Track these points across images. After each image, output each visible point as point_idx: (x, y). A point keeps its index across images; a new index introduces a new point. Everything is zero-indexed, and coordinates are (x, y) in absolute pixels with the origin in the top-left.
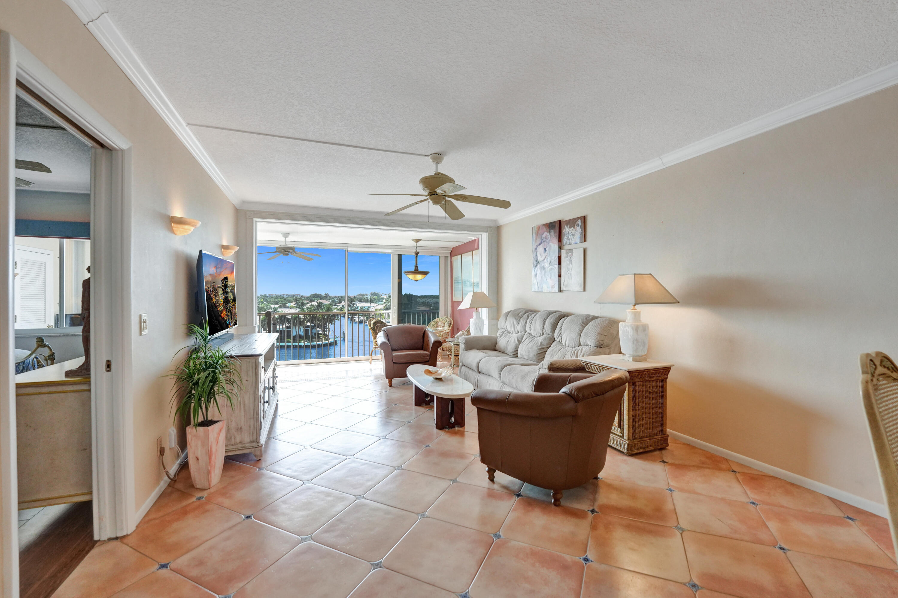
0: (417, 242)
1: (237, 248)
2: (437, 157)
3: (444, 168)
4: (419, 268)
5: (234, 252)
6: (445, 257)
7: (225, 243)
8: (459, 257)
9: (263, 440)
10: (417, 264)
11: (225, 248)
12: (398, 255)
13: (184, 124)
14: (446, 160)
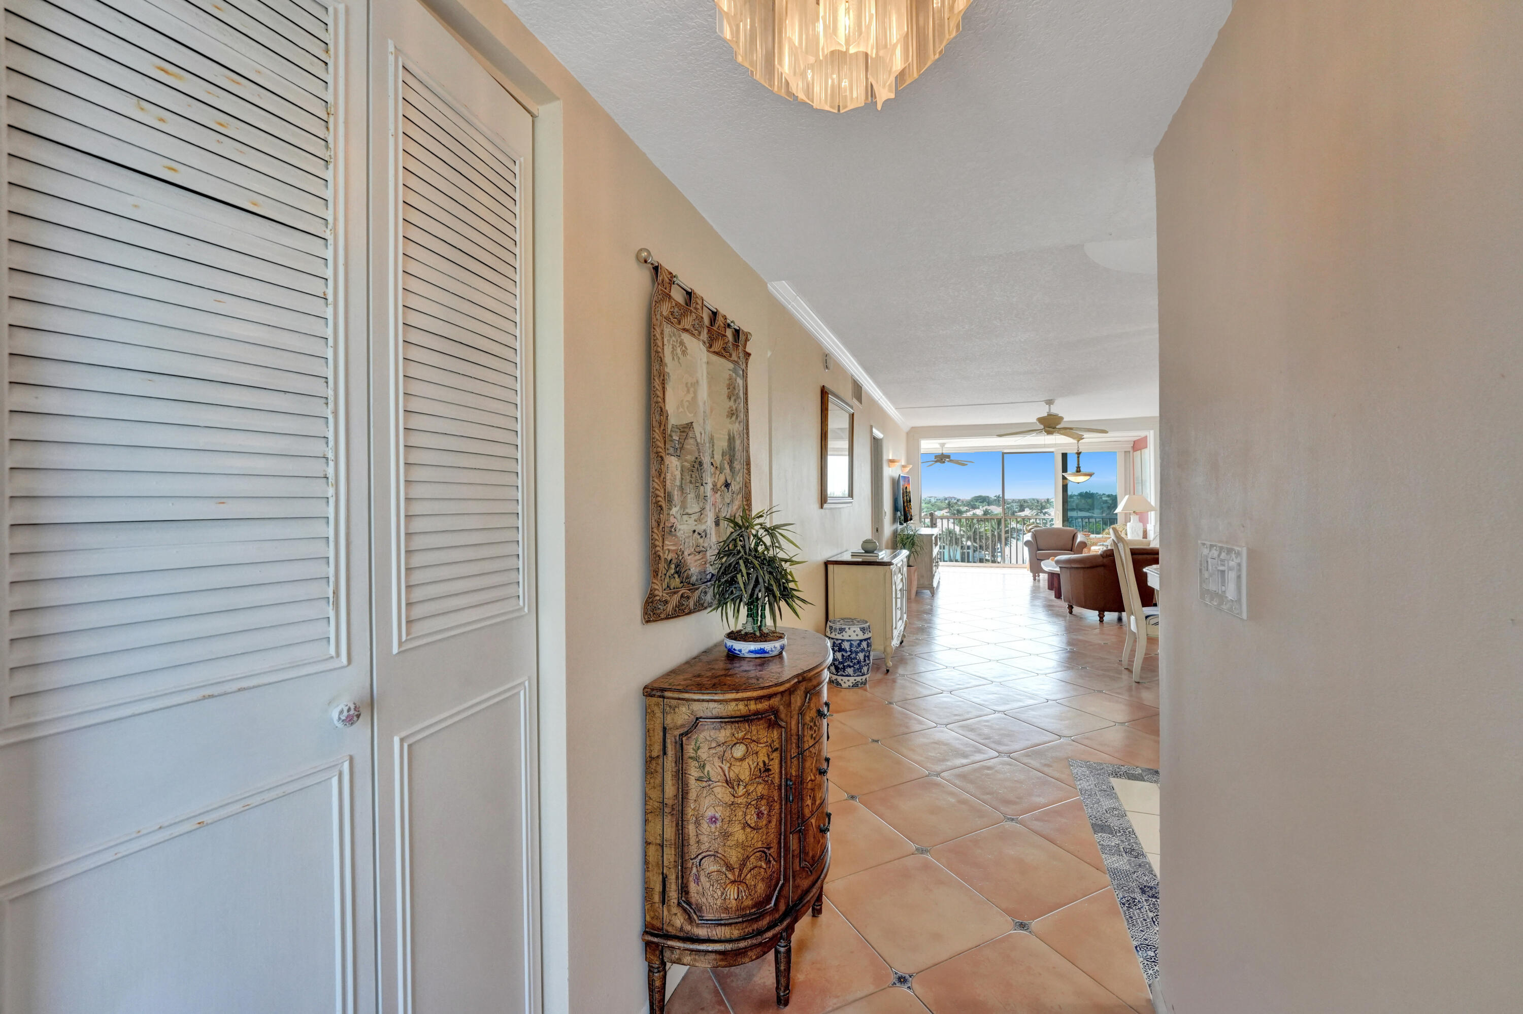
0: (1078, 441)
1: (911, 466)
2: (1050, 402)
3: (1056, 409)
4: (1081, 469)
5: (908, 469)
6: (1125, 452)
7: (903, 464)
8: (1139, 451)
9: (935, 585)
10: (1078, 464)
11: (904, 466)
12: (1063, 454)
13: (894, 409)
14: (1056, 402)
